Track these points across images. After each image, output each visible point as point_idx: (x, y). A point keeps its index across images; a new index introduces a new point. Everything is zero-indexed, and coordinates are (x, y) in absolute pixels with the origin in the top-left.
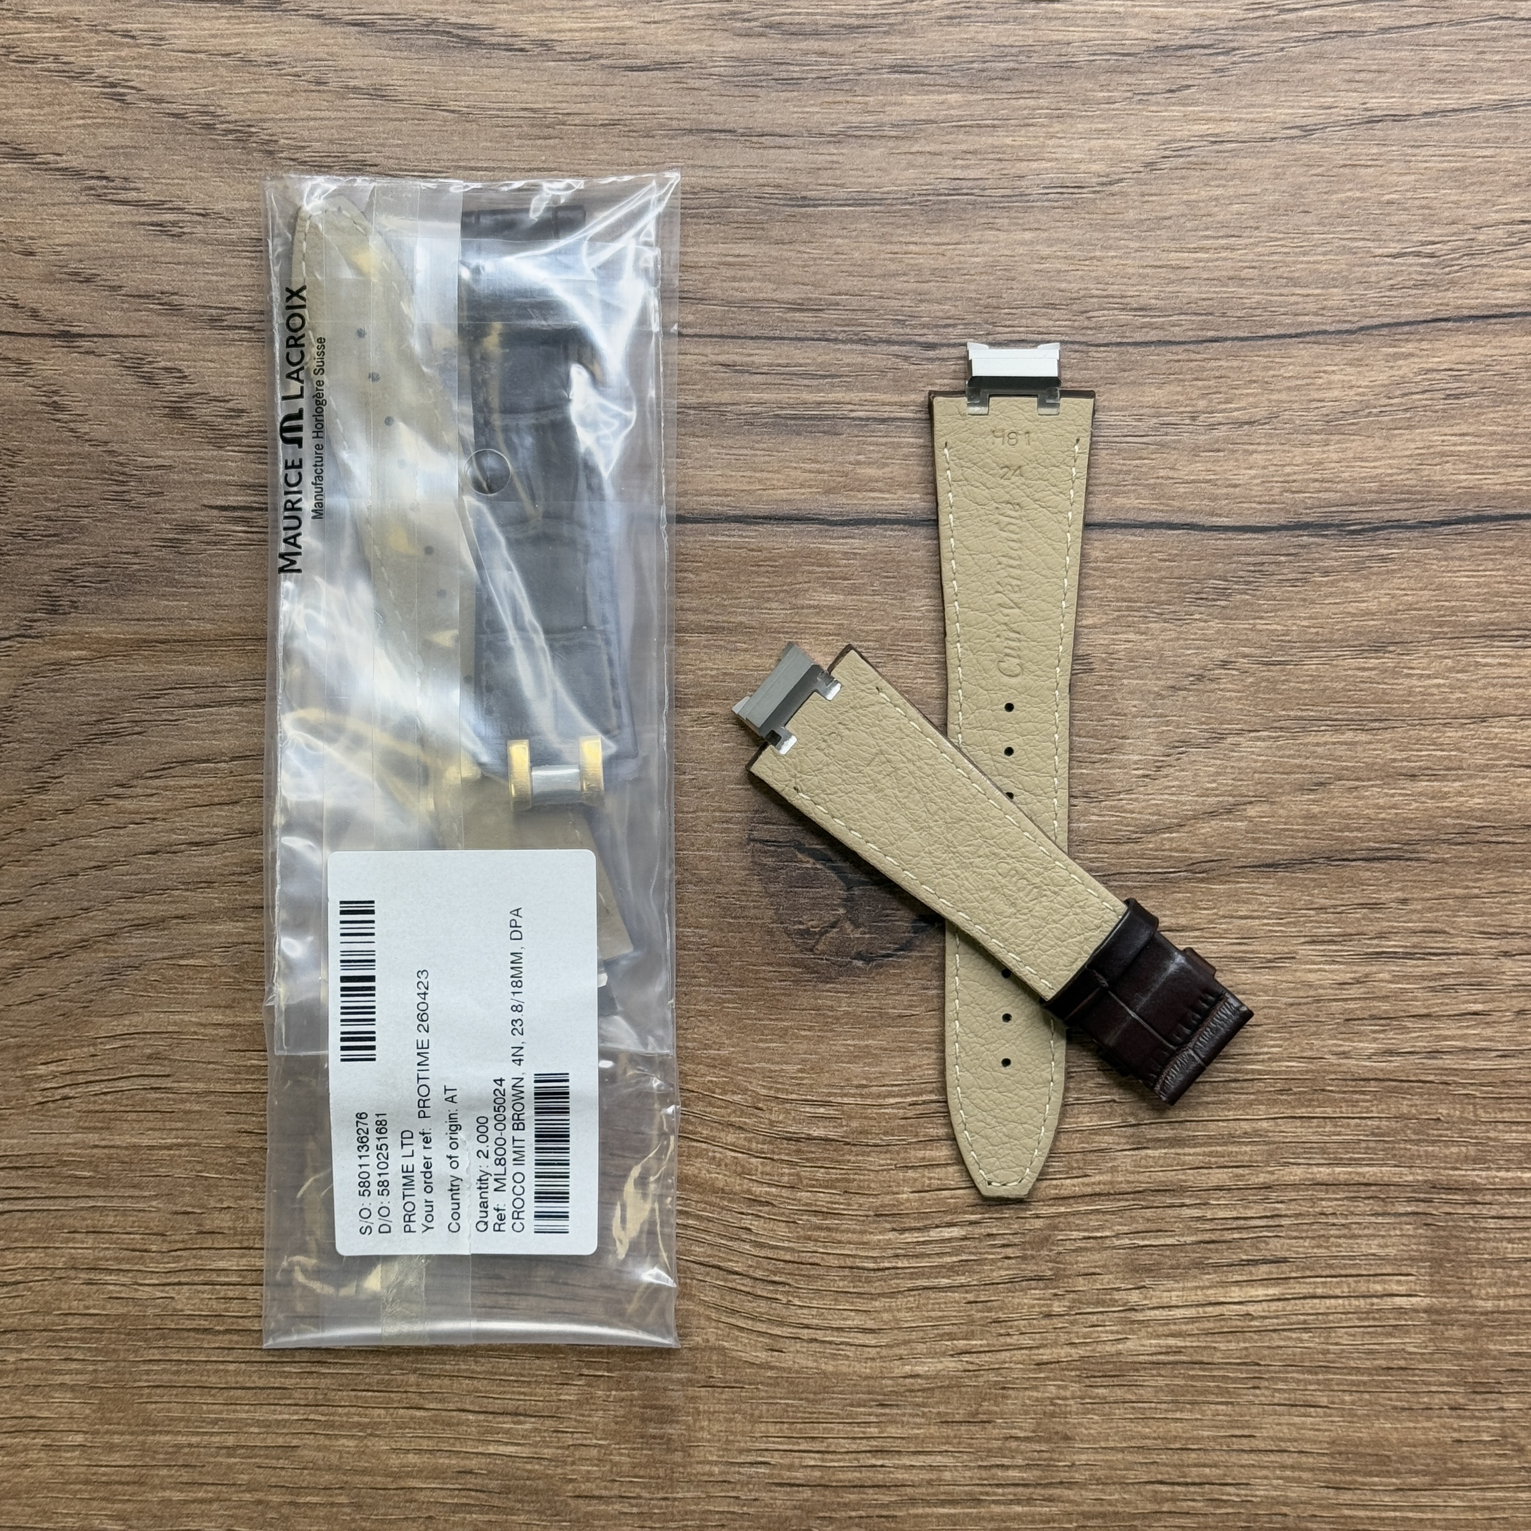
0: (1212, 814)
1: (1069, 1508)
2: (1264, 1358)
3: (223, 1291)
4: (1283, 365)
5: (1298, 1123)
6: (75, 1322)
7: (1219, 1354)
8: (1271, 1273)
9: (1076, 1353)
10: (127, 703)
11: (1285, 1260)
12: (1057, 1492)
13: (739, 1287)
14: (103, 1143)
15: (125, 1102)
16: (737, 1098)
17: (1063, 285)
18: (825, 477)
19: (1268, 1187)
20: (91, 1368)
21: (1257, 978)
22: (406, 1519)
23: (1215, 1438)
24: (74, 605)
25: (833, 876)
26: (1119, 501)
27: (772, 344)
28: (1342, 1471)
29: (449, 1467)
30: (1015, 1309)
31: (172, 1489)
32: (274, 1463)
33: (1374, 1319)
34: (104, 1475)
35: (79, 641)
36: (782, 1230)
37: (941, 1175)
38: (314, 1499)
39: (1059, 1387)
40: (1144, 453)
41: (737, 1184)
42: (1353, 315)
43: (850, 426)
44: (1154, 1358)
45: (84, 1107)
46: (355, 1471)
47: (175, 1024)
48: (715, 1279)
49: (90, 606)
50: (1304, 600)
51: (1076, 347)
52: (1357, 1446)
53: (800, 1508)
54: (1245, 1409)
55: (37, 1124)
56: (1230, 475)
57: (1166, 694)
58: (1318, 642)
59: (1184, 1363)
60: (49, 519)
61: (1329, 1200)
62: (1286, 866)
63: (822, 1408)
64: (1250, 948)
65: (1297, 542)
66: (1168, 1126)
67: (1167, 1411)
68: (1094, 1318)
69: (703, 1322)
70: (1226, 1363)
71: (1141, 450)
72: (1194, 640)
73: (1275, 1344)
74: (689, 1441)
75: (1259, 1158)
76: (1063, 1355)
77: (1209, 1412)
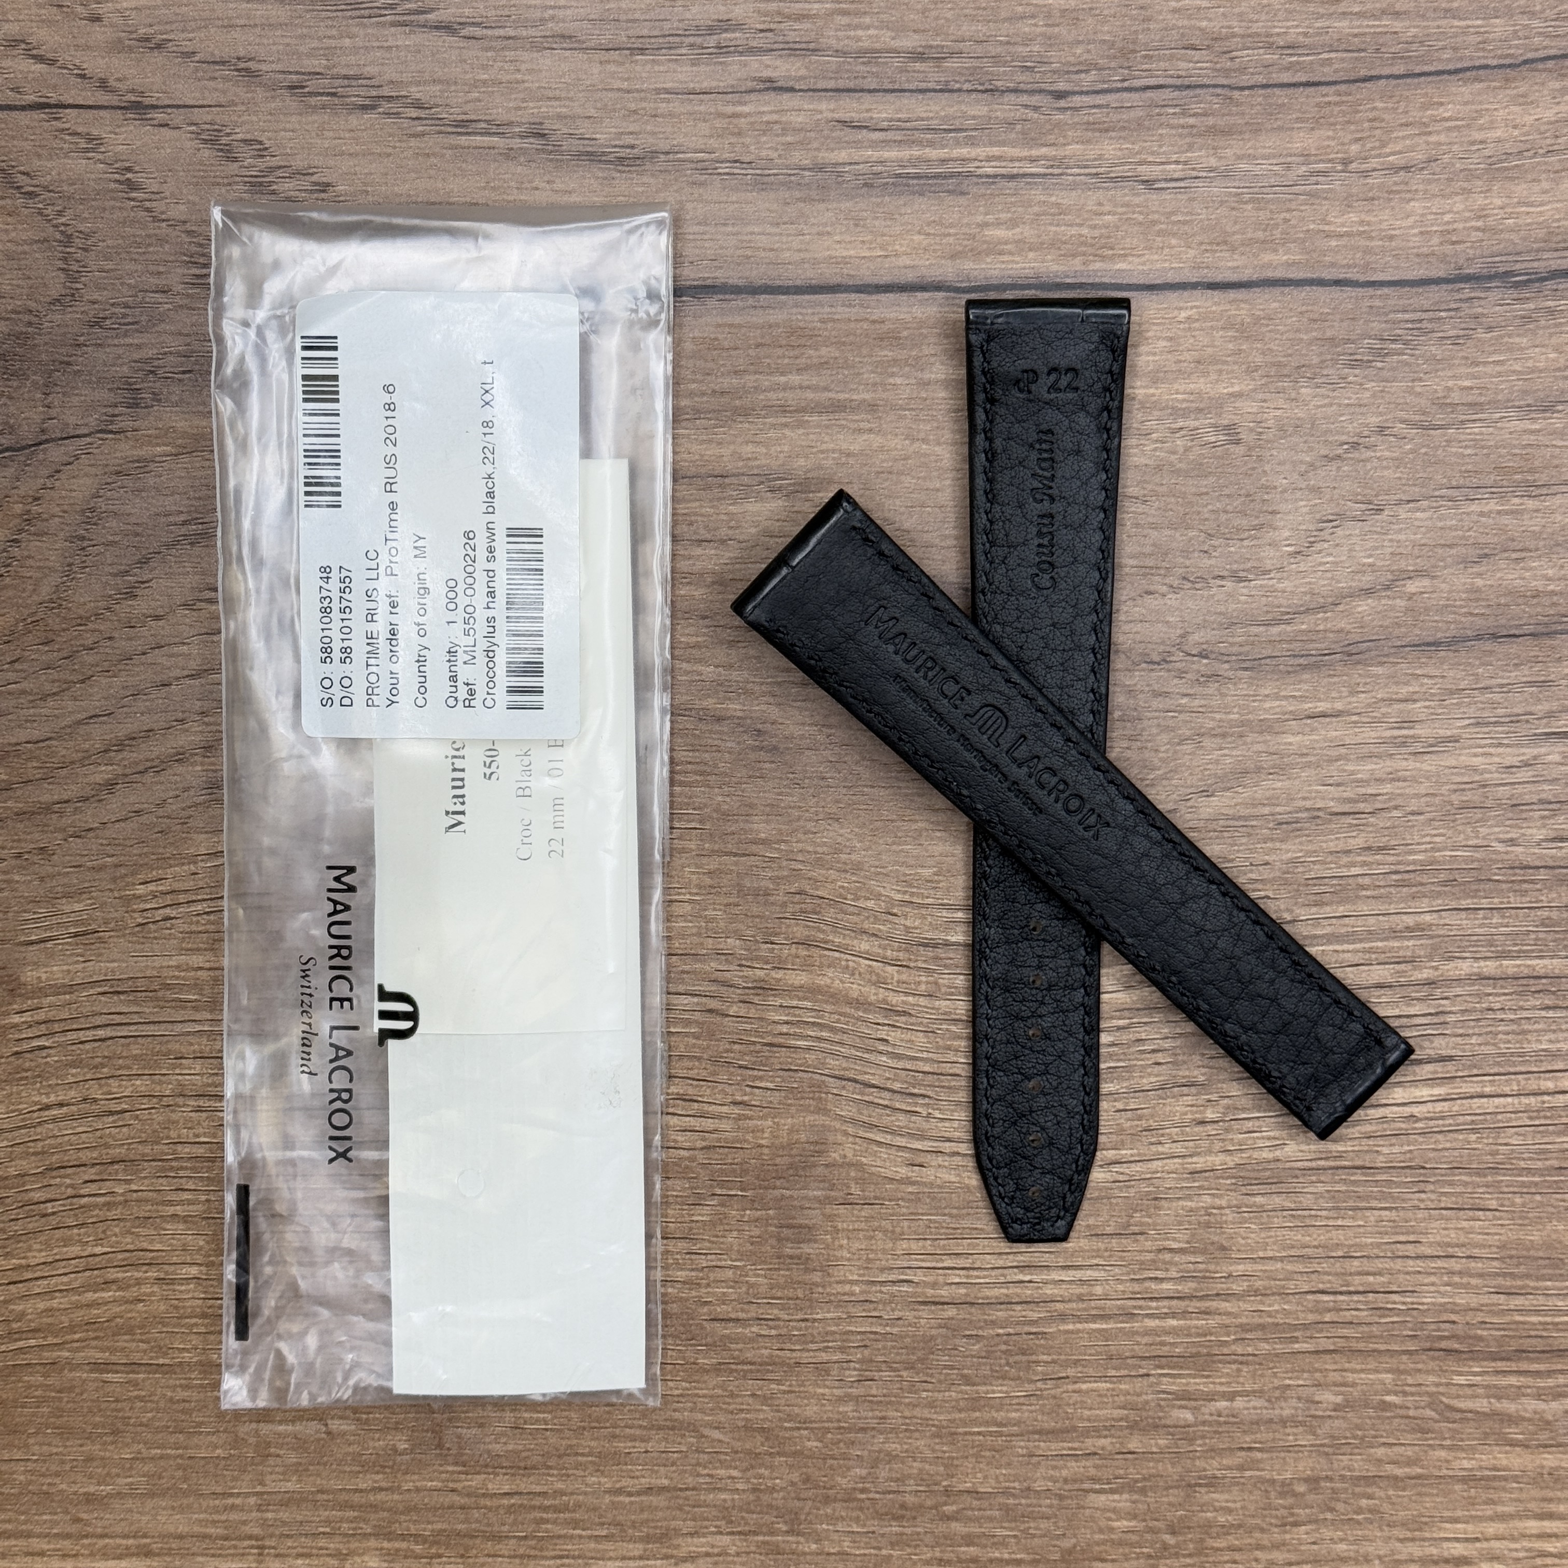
0: (1368, 592)
1: (1227, 1320)
2: (1429, 1160)
4: (1442, 104)
5: (1463, 915)
6: (185, 1150)
7: (1381, 1158)
8: (1436, 1072)
9: (1231, 1161)
11: (1450, 1058)
12: (1214, 1304)
13: (876, 1101)
14: (207, 965)
16: (870, 904)
17: (1204, 24)
18: (951, 240)
19: (1430, 983)
20: (203, 1198)
21: (1418, 765)
23: (1379, 1245)
24: (156, 397)
26: (1267, 257)
27: (890, 97)
28: (1513, 1276)
30: (1166, 1117)
33: (1546, 1117)
35: (164, 434)
36: (920, 1039)
39: (1213, 1195)
40: (1293, 206)
41: (873, 994)
42: (1517, 47)
43: (976, 184)
44: (1313, 1164)
45: (186, 927)
48: (852, 1093)
49: (174, 398)
50: (1466, 358)
51: (1219, 91)
52: (1528, 1250)
53: (945, 1326)
54: (1410, 1214)
55: (138, 947)
56: (1384, 226)
57: (1318, 464)
58: (1481, 404)
59: (1345, 1168)
60: (126, 306)
61: (1496, 995)
62: (1449, 644)
63: (966, 1223)
64: (1411, 732)
65: (1458, 296)
66: (1325, 922)
67: (1328, 1218)
68: (1250, 1124)
69: (840, 1138)
70: (1390, 1167)
71: (1290, 201)
72: (1348, 405)
73: (1440, 1146)
74: (828, 1260)
75: (1422, 953)
76: (1217, 1163)
77: (1372, 1218)
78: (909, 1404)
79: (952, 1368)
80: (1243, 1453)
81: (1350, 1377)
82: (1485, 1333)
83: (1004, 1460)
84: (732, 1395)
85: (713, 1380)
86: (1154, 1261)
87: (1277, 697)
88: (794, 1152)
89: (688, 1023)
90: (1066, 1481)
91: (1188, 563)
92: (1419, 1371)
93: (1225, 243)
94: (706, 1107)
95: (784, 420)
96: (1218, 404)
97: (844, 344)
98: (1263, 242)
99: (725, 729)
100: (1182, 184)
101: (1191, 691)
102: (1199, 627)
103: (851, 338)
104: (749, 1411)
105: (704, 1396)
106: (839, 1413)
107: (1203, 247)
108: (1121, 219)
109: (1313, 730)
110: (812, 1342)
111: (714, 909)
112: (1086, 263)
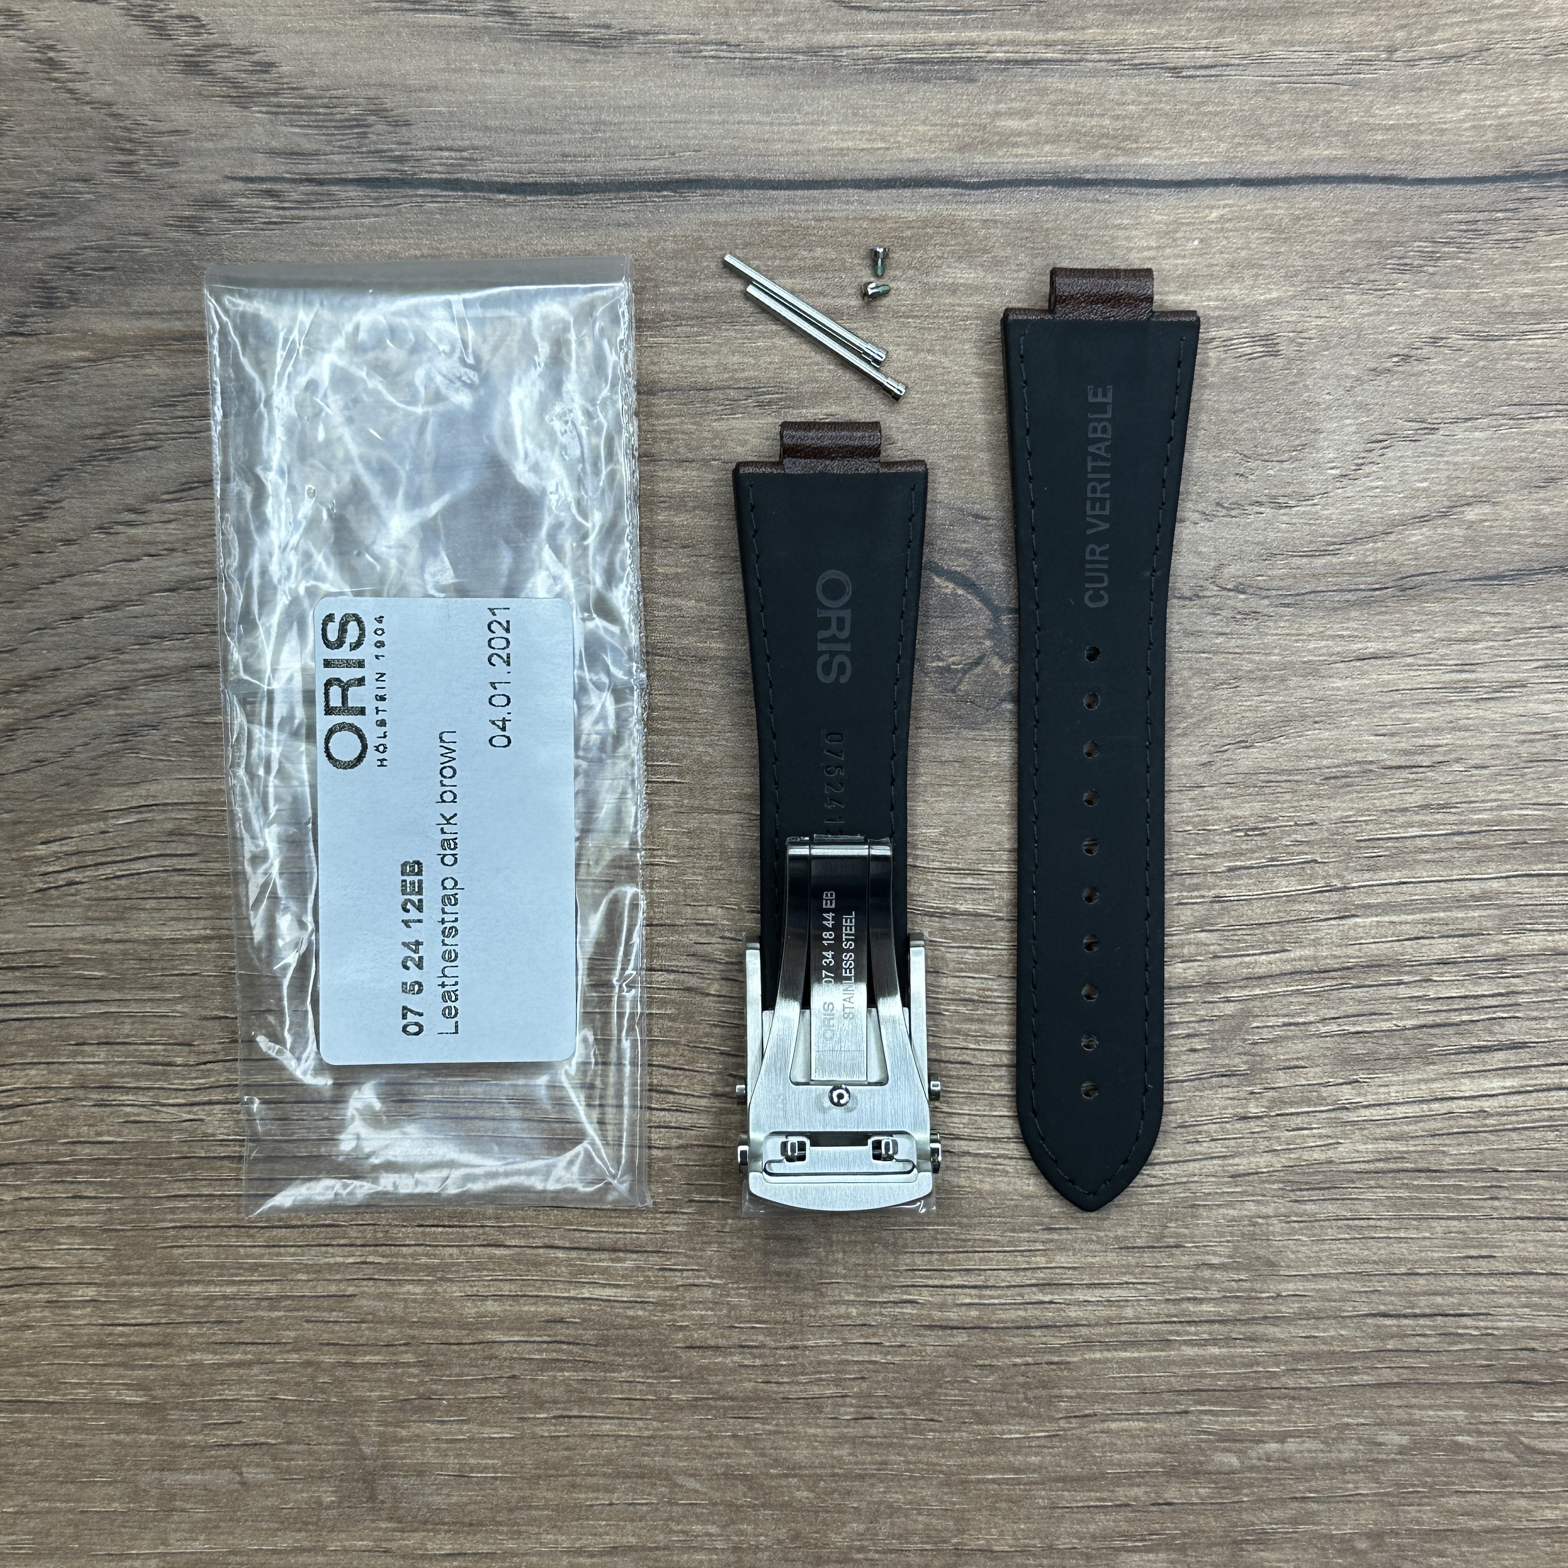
0: (1423, 519)
1: (1275, 1348)
2: (1503, 1162)
5: (1535, 882)
6: (85, 1151)
7: (1448, 1160)
8: (1508, 1061)
9: (1278, 1162)
10: (137, 413)
11: (1523, 1045)
12: (1260, 1329)
14: (117, 937)
15: (143, 887)
18: (959, 130)
19: (1500, 959)
20: (104, 1207)
21: (1481, 713)
22: (485, 1379)
23: (1447, 1260)
24: (74, 296)
25: (977, 604)
26: (1307, 152)
29: (536, 1314)
30: (1203, 1111)
31: (203, 1350)
32: (325, 1315)
34: (122, 1335)
35: (81, 337)
38: (375, 1359)
39: (1258, 1202)
40: (1334, 95)
43: (987, 70)
44: (1371, 1167)
45: (93, 893)
46: (422, 1324)
47: (201, 794)
49: (94, 298)
50: (1527, 263)
53: (955, 1355)
54: (1482, 1224)
55: (38, 916)
56: (1434, 119)
57: (1365, 378)
58: (1543, 313)
59: (1407, 1171)
60: (44, 195)
62: (1513, 578)
64: (1473, 676)
65: (1516, 195)
66: (1381, 890)
67: (1389, 1229)
68: (1298, 1121)
70: (1458, 1170)
71: (1330, 91)
72: (1398, 313)
73: (1515, 1146)
74: (821, 1277)
75: (1490, 924)
76: (1262, 1164)
77: (1439, 1229)
78: (911, 1447)
79: (962, 1403)
80: (1295, 1505)
81: (1417, 1414)
83: (1023, 1513)
84: (710, 1437)
85: (689, 1418)
86: (1191, 1278)
87: (1323, 636)
89: (664, 1003)
90: (1094, 1538)
91: (1222, 487)
92: (1495, 1406)
93: (1261, 136)
94: (682, 1099)
96: (1253, 312)
98: (1302, 135)
99: (708, 671)
100: (1213, 72)
101: (1228, 630)
102: (1235, 558)
104: (729, 1456)
105: (679, 1438)
106: (833, 1457)
107: (1237, 140)
108: (1145, 110)
109: (1363, 673)
110: (802, 1374)
111: (694, 874)
112: (1108, 156)
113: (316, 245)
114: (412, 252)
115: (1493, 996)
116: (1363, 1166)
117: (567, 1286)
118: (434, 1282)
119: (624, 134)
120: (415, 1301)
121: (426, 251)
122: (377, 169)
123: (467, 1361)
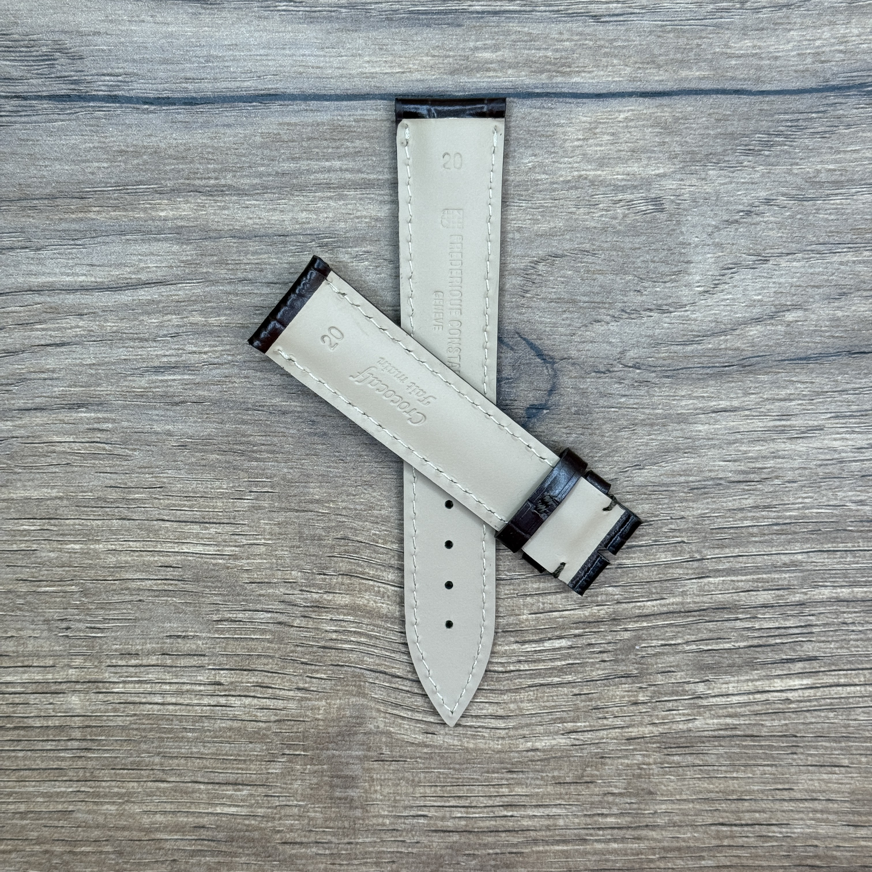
0: (758, 320)
1: (653, 844)
2: (800, 731)
3: (11, 698)
5: (825, 555)
7: (765, 729)
8: (805, 668)
9: (656, 730)
11: (815, 658)
12: (644, 833)
13: (400, 687)
16: (396, 546)
18: (451, 60)
19: (801, 604)
21: (793, 447)
22: (157, 862)
23: (763, 791)
26: (684, 73)
28: (859, 814)
29: (186, 824)
30: (610, 699)
32: (56, 823)
37: (552, 601)
38: (88, 849)
39: (644, 755)
40: (704, 34)
43: (469, 18)
44: (716, 733)
46: (117, 828)
48: (382, 681)
50: (831, 148)
53: (451, 848)
54: (785, 770)
56: (771, 49)
57: (722, 226)
58: (842, 182)
59: (738, 736)
61: (849, 612)
62: (816, 359)
63: (466, 774)
64: (788, 423)
65: (825, 102)
66: (725, 560)
67: (726, 772)
68: (670, 705)
69: (374, 714)
70: (771, 736)
71: (701, 30)
72: (743, 183)
73: (808, 721)
74: (366, 801)
75: (796, 583)
76: (647, 732)
77: (758, 772)
82: (839, 854)
86: (600, 802)
87: (690, 397)
88: (342, 724)
89: (264, 632)
91: (625, 299)
93: (653, 62)
94: (278, 692)
95: (329, 194)
96: (647, 183)
97: (372, 138)
98: (682, 61)
99: (289, 420)
100: (621, 18)
101: (627, 393)
102: (633, 346)
103: (378, 133)
107: (637, 65)
108: (576, 45)
109: (716, 421)
110: (355, 859)
111: (282, 550)
112: (550, 78)
113: (23, 140)
114: (87, 145)
115: (796, 627)
116: (710, 733)
117: (207, 806)
118: (123, 803)
119: (227, 64)
120: (111, 815)
121: (97, 145)
122: (63, 89)
123: (145, 850)
